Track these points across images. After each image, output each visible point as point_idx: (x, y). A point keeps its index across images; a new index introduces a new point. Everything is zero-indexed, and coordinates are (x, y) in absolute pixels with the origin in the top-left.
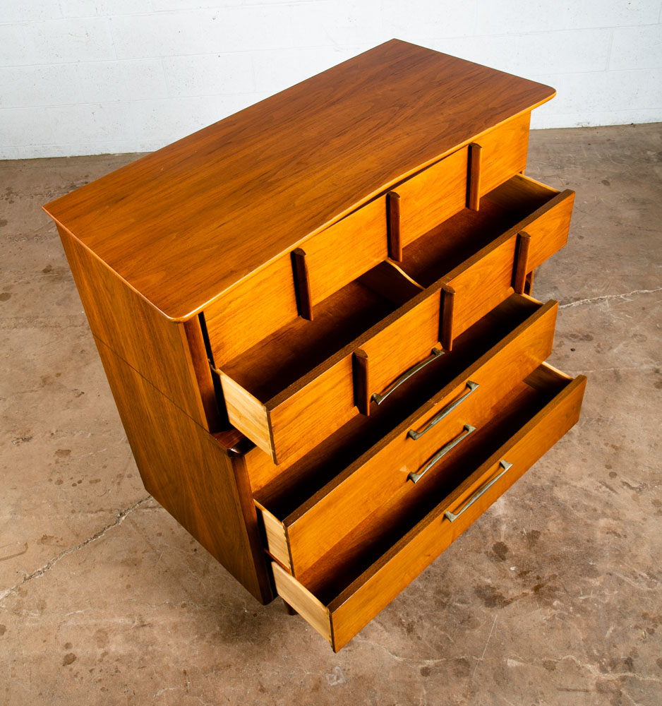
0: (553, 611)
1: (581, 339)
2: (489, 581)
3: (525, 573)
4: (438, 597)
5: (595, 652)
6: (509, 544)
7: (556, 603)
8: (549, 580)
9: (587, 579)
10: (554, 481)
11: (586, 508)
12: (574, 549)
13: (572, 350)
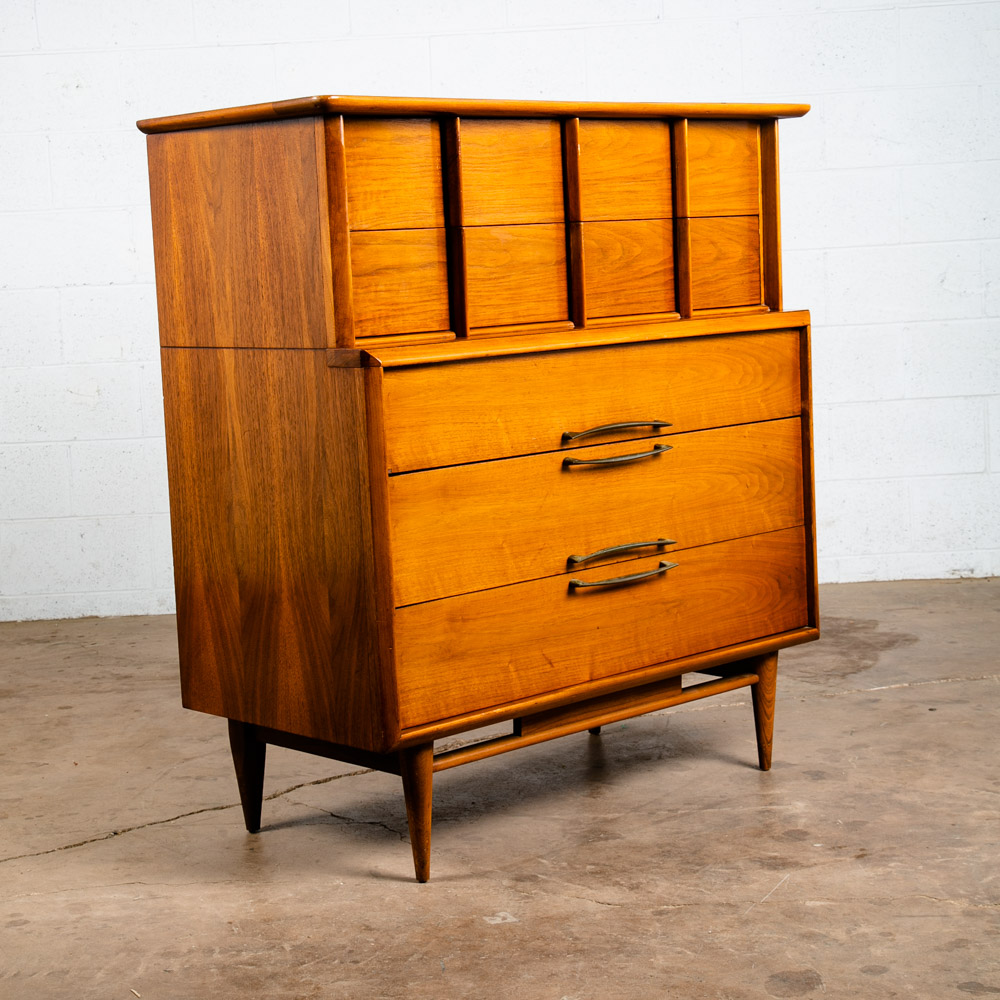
0: (889, 870)
1: (947, 703)
2: (776, 854)
3: (840, 847)
4: (683, 866)
5: (962, 892)
6: (812, 830)
7: (892, 864)
8: (883, 850)
9: (950, 848)
10: (893, 790)
11: (950, 805)
12: (929, 831)
13: (931, 710)
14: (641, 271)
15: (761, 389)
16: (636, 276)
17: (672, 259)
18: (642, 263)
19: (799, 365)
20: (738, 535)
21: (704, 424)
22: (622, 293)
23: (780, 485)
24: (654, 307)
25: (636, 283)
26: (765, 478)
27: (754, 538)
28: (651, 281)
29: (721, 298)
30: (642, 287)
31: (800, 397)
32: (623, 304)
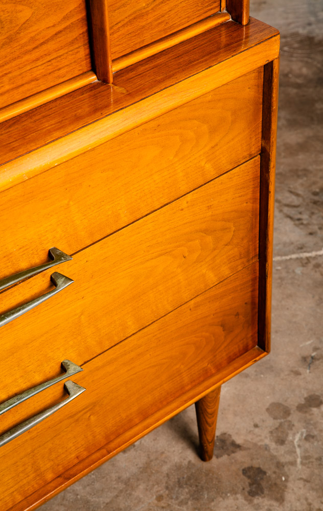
14: (33, 39)
15: (207, 149)
16: (26, 48)
17: (83, 6)
18: (34, 28)
19: (261, 100)
20: (171, 309)
21: (124, 221)
22: (5, 79)
23: (228, 236)
24: (59, 77)
25: (27, 57)
26: (209, 239)
27: (192, 302)
28: (51, 46)
29: (162, 27)
30: (37, 59)
31: (260, 136)
32: (8, 91)
